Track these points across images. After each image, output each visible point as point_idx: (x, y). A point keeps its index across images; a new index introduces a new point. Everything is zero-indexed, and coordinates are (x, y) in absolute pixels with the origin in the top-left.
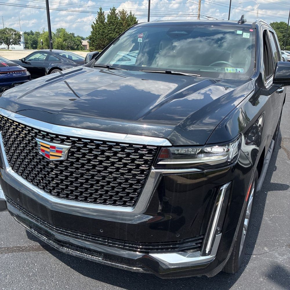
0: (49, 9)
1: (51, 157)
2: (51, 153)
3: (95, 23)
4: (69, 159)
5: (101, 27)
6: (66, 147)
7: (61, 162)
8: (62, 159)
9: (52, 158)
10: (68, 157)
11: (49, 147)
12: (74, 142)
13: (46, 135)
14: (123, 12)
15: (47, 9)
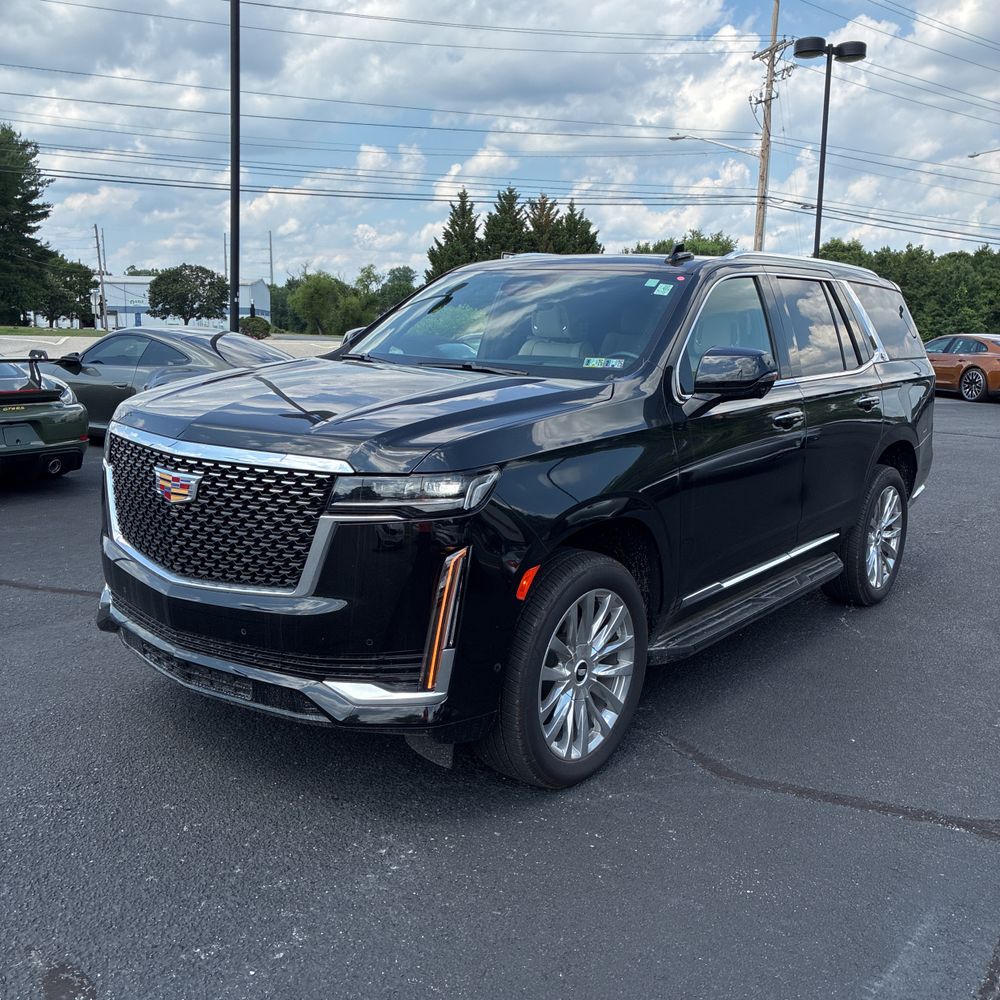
0: (241, 188)
1: (172, 497)
2: (173, 490)
3: (443, 242)
4: (199, 500)
5: (459, 256)
6: (194, 478)
7: (188, 504)
8: (189, 499)
9: (174, 499)
10: (198, 497)
11: (171, 479)
12: (208, 470)
13: (169, 461)
14: (543, 204)
15: (232, 190)
